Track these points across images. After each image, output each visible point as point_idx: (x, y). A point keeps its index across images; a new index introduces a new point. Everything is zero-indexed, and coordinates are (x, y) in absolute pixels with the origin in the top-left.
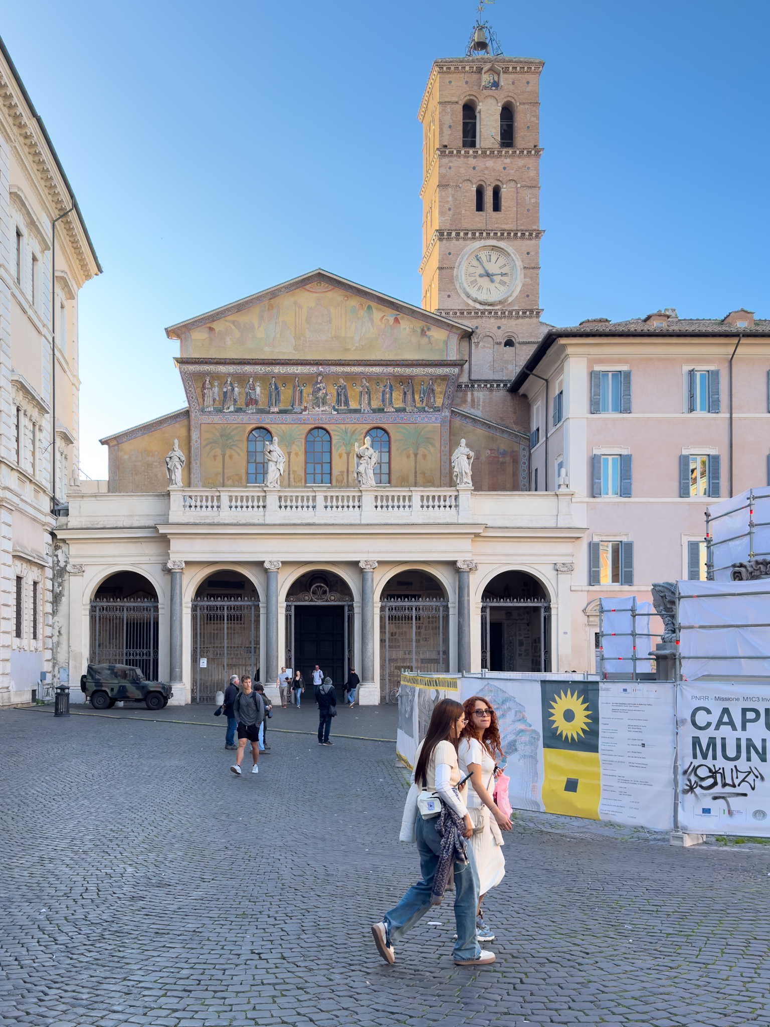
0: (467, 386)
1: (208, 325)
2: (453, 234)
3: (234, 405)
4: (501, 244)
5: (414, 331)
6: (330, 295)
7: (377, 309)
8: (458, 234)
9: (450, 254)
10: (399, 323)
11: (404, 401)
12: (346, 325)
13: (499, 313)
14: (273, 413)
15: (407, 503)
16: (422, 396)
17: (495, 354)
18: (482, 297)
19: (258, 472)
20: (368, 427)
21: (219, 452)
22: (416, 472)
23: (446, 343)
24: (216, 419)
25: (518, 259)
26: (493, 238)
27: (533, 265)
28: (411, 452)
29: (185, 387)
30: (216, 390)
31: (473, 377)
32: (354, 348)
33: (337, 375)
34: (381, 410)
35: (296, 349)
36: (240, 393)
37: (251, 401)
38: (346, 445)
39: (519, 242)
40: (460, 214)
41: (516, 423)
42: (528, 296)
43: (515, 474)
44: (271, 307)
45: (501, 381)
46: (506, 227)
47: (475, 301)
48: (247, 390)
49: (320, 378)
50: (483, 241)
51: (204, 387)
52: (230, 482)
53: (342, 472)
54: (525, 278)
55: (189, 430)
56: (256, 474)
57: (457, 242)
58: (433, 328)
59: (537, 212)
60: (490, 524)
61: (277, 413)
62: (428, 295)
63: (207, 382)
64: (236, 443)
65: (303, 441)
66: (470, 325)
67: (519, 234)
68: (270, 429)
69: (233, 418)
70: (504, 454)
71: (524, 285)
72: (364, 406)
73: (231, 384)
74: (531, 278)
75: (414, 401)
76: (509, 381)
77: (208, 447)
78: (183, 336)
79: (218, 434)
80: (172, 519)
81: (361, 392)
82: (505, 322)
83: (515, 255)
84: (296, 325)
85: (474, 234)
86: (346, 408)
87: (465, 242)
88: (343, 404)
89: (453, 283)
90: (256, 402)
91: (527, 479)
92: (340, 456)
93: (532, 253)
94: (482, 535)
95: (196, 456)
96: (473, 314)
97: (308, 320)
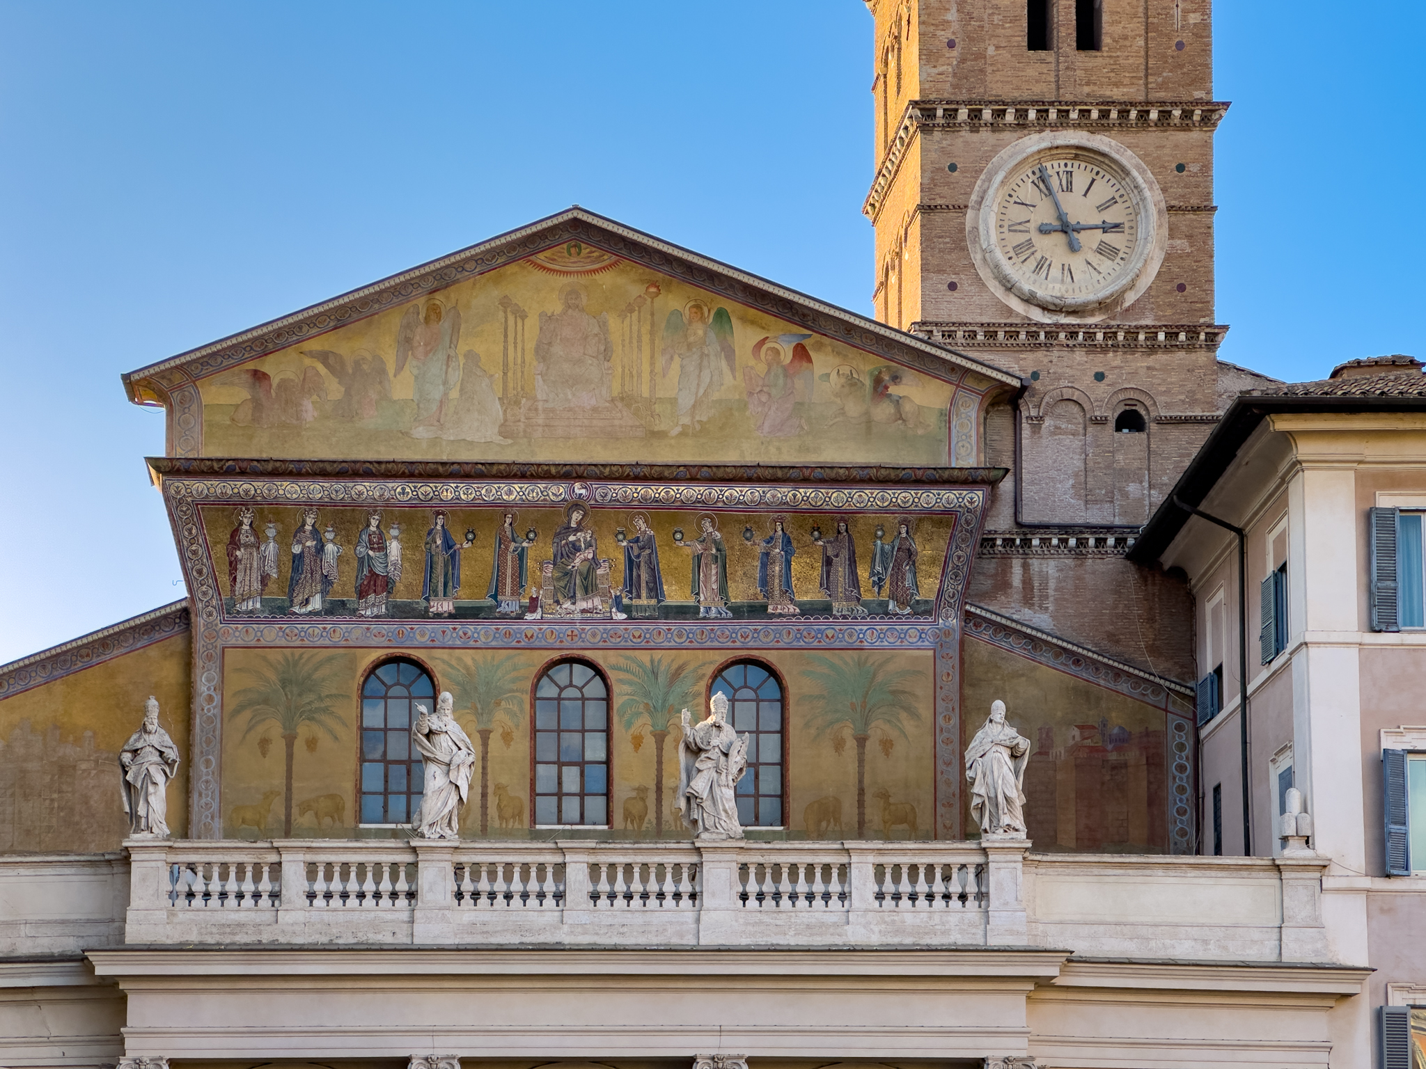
0: (1009, 542)
1: (251, 366)
2: (963, 114)
3: (324, 593)
4: (1101, 142)
5: (852, 383)
6: (607, 279)
7: (744, 319)
8: (975, 114)
9: (953, 168)
10: (810, 360)
11: (827, 583)
12: (652, 364)
13: (1100, 336)
14: (438, 616)
15: (835, 887)
16: (879, 568)
17: (1090, 451)
18: (1048, 289)
19: (393, 787)
20: (720, 658)
21: (275, 729)
22: (861, 792)
23: (947, 417)
24: (271, 634)
25: (1151, 184)
26: (1077, 126)
27: (1194, 201)
28: (848, 733)
29: (179, 542)
30: (271, 548)
31: (1027, 517)
32: (679, 429)
33: (630, 508)
34: (757, 611)
35: (505, 431)
36: (340, 559)
37: (374, 583)
38: (652, 711)
39: (1151, 138)
40: (981, 56)
41: (1153, 650)
42: (1181, 288)
43: (1155, 800)
44: (434, 313)
45: (1109, 529)
46: (1116, 93)
47: (1029, 300)
48: (361, 550)
49: (576, 516)
50: (1047, 134)
51: (234, 543)
52: (306, 820)
53: (642, 790)
54: (1171, 237)
55: (188, 667)
56: (386, 793)
57: (975, 137)
59: (1206, 50)
60: (1082, 947)
61: (451, 616)
62: (893, 279)
63: (246, 527)
64: (327, 702)
65: (527, 698)
66: (1015, 369)
67: (1154, 115)
68: (430, 664)
69: (317, 632)
70: (1122, 741)
71: (1168, 258)
72: (708, 599)
73: (315, 532)
74: (1189, 237)
75: (855, 582)
76: (1133, 529)
77: (247, 715)
78: (176, 397)
79: (272, 676)
80: (135, 932)
81: (699, 557)
82: (1117, 362)
83: (1142, 172)
84: (506, 365)
85: (1021, 114)
86: (653, 602)
87: (997, 135)
88: (644, 593)
89: (965, 249)
90: (387, 585)
91: (1190, 813)
92: (637, 742)
93: (1194, 168)
94: (1058, 982)
95: (208, 742)
96: (1022, 336)
97: (543, 352)
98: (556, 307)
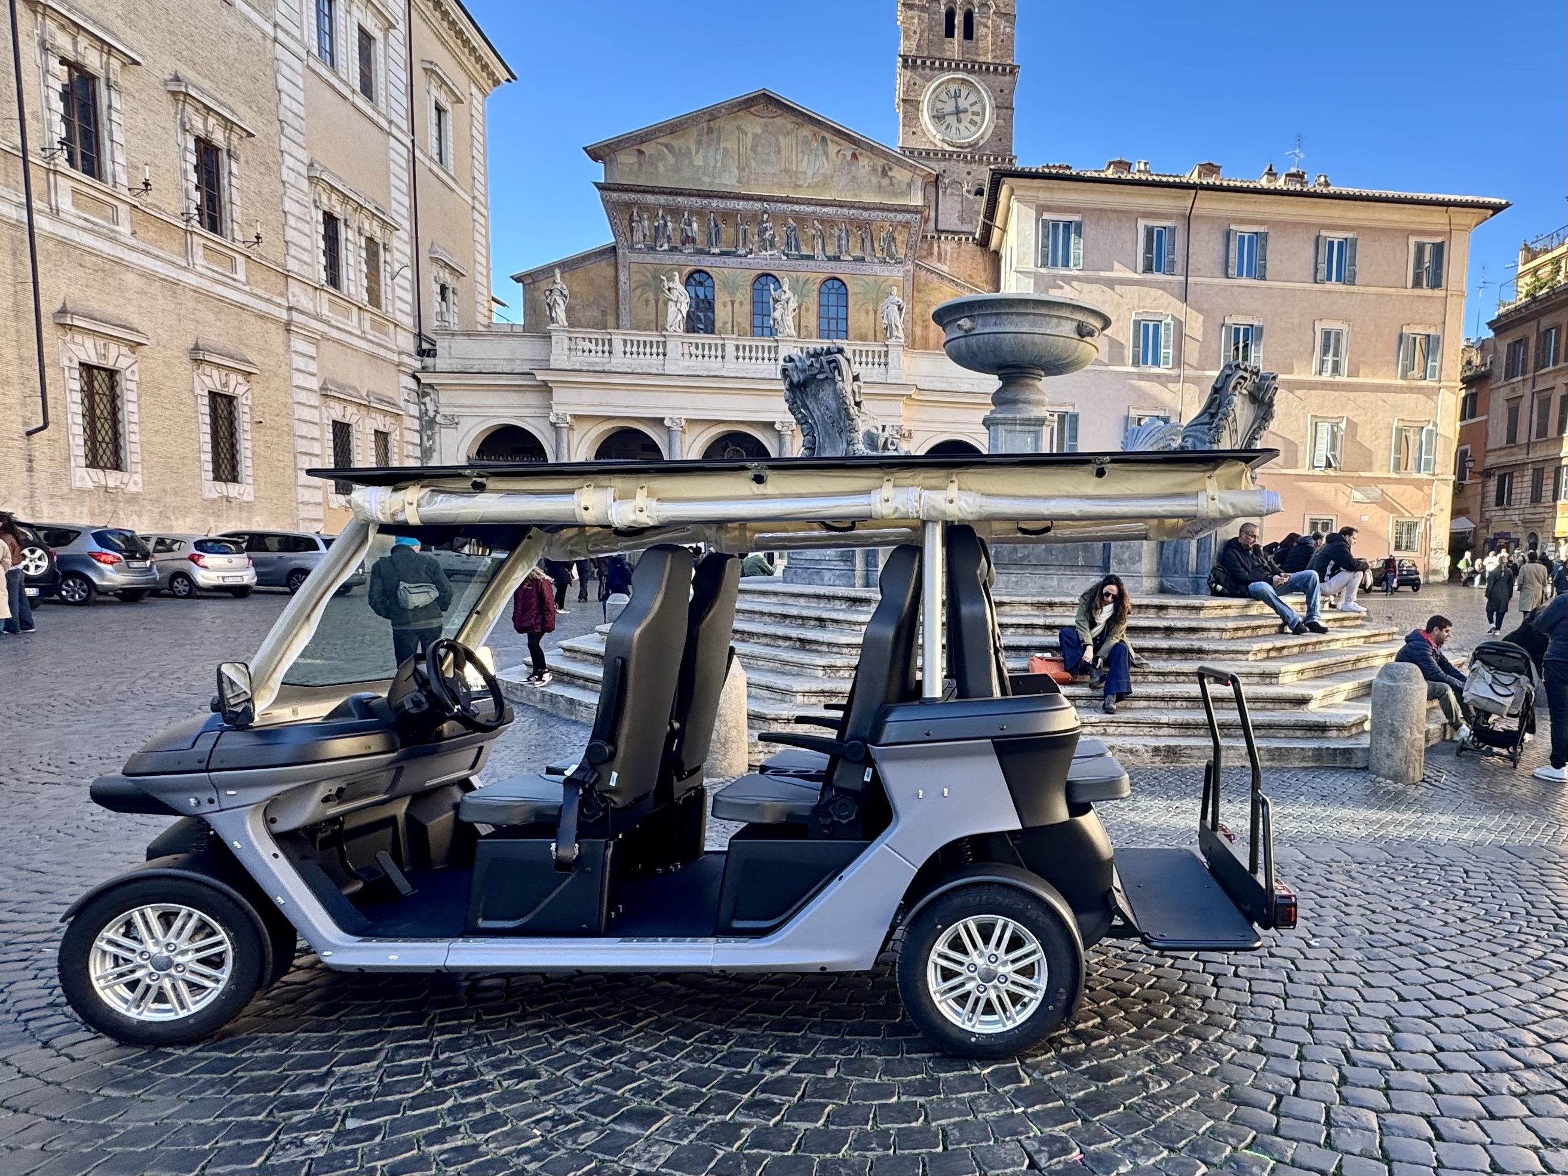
0: (933, 237)
1: (637, 147)
2: (919, 62)
3: (668, 242)
4: (971, 78)
5: (874, 170)
6: (779, 121)
7: (831, 141)
8: (924, 62)
9: (914, 84)
10: (857, 159)
11: (863, 249)
12: (797, 157)
13: (969, 157)
14: (714, 254)
16: (882, 244)
17: (964, 201)
18: (950, 137)
20: (823, 277)
21: (651, 296)
23: (910, 186)
24: (648, 258)
25: (989, 97)
26: (963, 71)
27: (1007, 105)
28: (870, 307)
29: (609, 218)
30: (646, 223)
31: (940, 227)
32: (807, 185)
34: (837, 259)
35: (739, 181)
36: (674, 229)
37: (688, 240)
39: (991, 77)
40: (927, 39)
42: (1000, 139)
44: (710, 130)
45: (969, 233)
46: (978, 59)
47: (943, 139)
48: (682, 225)
49: (766, 216)
50: (951, 73)
51: (631, 220)
54: (997, 118)
55: (616, 270)
57: (923, 73)
58: (896, 168)
59: (1012, 43)
61: (719, 254)
63: (636, 214)
65: (750, 289)
66: (937, 169)
67: (992, 69)
68: (711, 273)
71: (996, 127)
72: (818, 251)
73: (663, 217)
74: (1004, 119)
75: (873, 249)
77: (639, 292)
78: (608, 160)
79: (649, 275)
80: (555, 364)
81: (814, 236)
82: (974, 168)
83: (986, 92)
84: (739, 153)
85: (941, 64)
86: (797, 252)
87: (932, 72)
88: (793, 249)
89: (919, 118)
90: (694, 241)
93: (1007, 91)
95: (626, 301)
96: (940, 155)
97: (754, 148)
98: (759, 131)
